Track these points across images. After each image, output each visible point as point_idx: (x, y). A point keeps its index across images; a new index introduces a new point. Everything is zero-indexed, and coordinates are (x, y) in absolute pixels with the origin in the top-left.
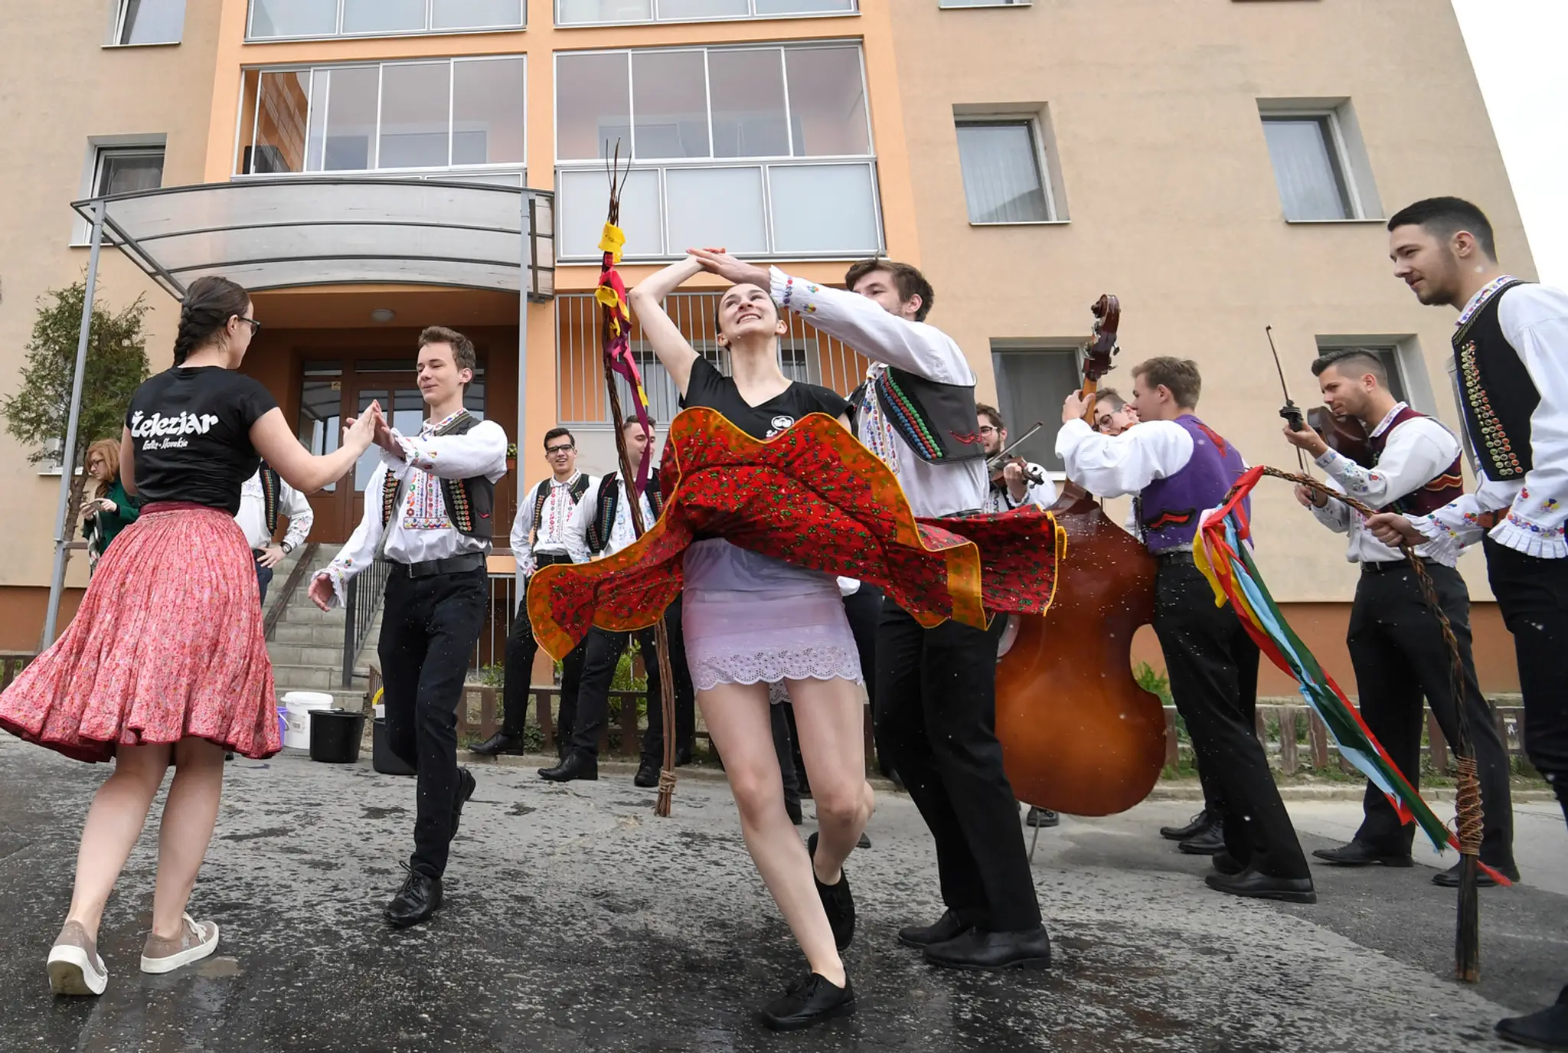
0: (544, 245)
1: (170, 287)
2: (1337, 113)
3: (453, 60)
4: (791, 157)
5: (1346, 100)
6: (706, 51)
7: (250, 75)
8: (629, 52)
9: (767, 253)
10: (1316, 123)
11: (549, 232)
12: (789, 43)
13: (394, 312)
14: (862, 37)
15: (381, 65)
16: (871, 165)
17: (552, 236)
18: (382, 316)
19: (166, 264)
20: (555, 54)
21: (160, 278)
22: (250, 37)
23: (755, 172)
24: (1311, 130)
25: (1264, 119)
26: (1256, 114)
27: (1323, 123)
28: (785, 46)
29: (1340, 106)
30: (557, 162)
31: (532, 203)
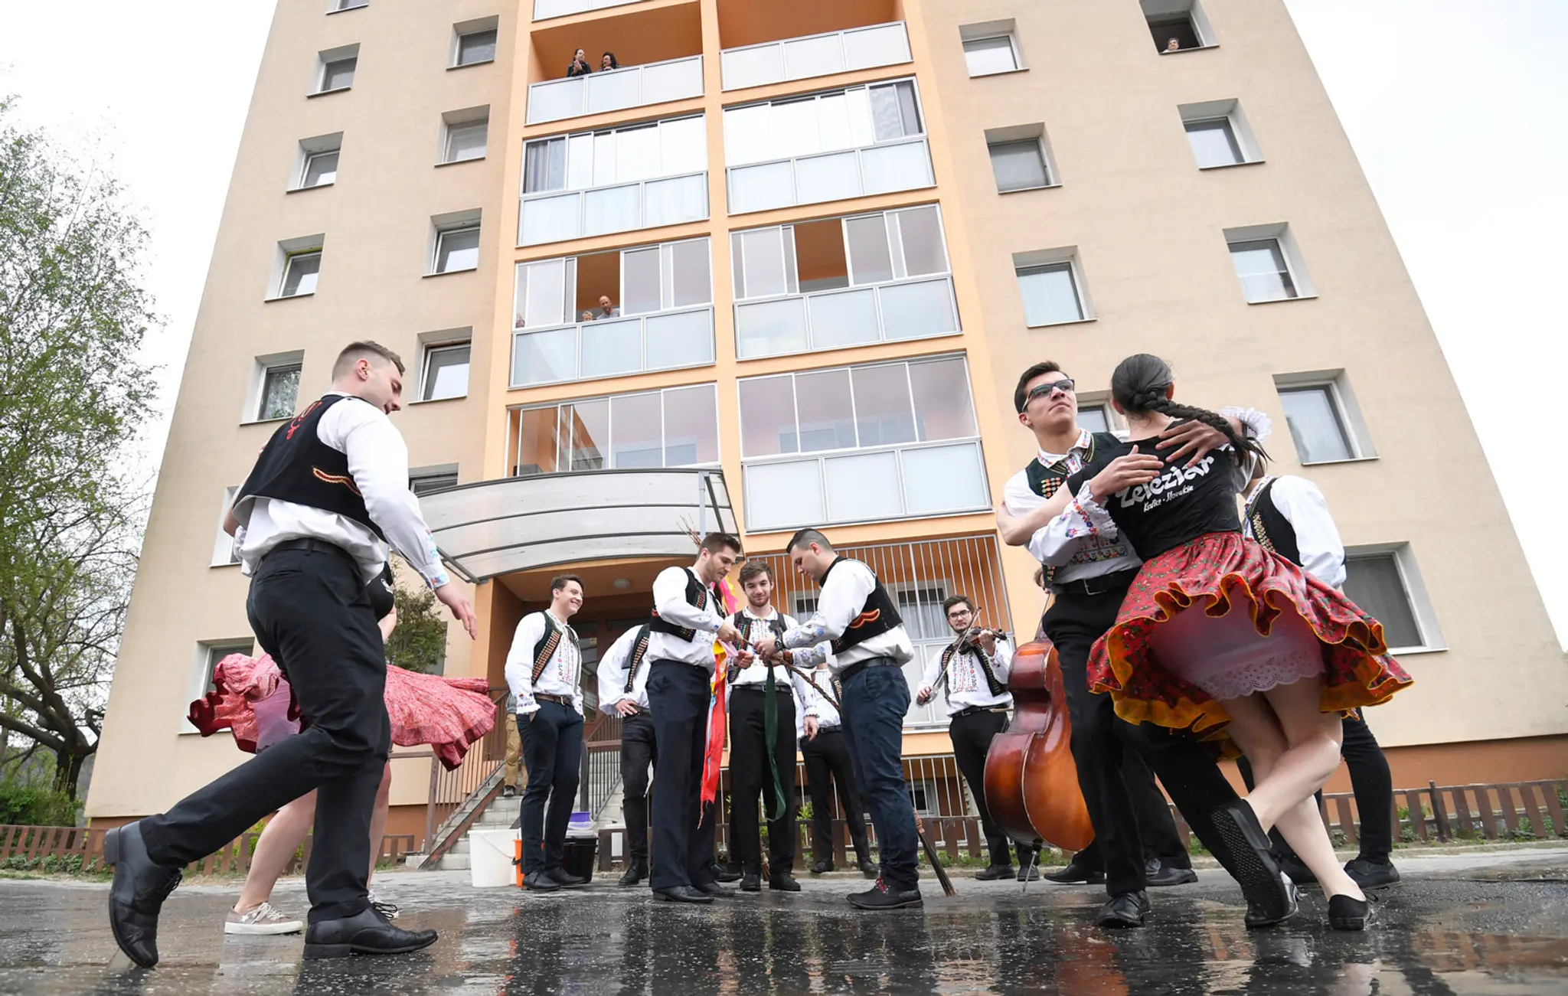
0: (725, 514)
1: (457, 570)
2: (1337, 383)
3: (663, 390)
4: (918, 442)
5: (1341, 371)
6: (850, 369)
7: (514, 413)
8: (793, 374)
9: (903, 515)
10: (1323, 391)
11: (728, 505)
12: (911, 359)
13: (631, 581)
14: (965, 350)
15: (610, 398)
16: (978, 444)
17: (730, 507)
18: (621, 583)
19: (451, 553)
20: (739, 380)
21: (447, 563)
22: (513, 385)
23: (891, 455)
24: (1319, 396)
25: (1280, 391)
26: (1274, 388)
27: (1327, 389)
28: (909, 361)
29: (1338, 376)
30: (743, 459)
31: (707, 479)
